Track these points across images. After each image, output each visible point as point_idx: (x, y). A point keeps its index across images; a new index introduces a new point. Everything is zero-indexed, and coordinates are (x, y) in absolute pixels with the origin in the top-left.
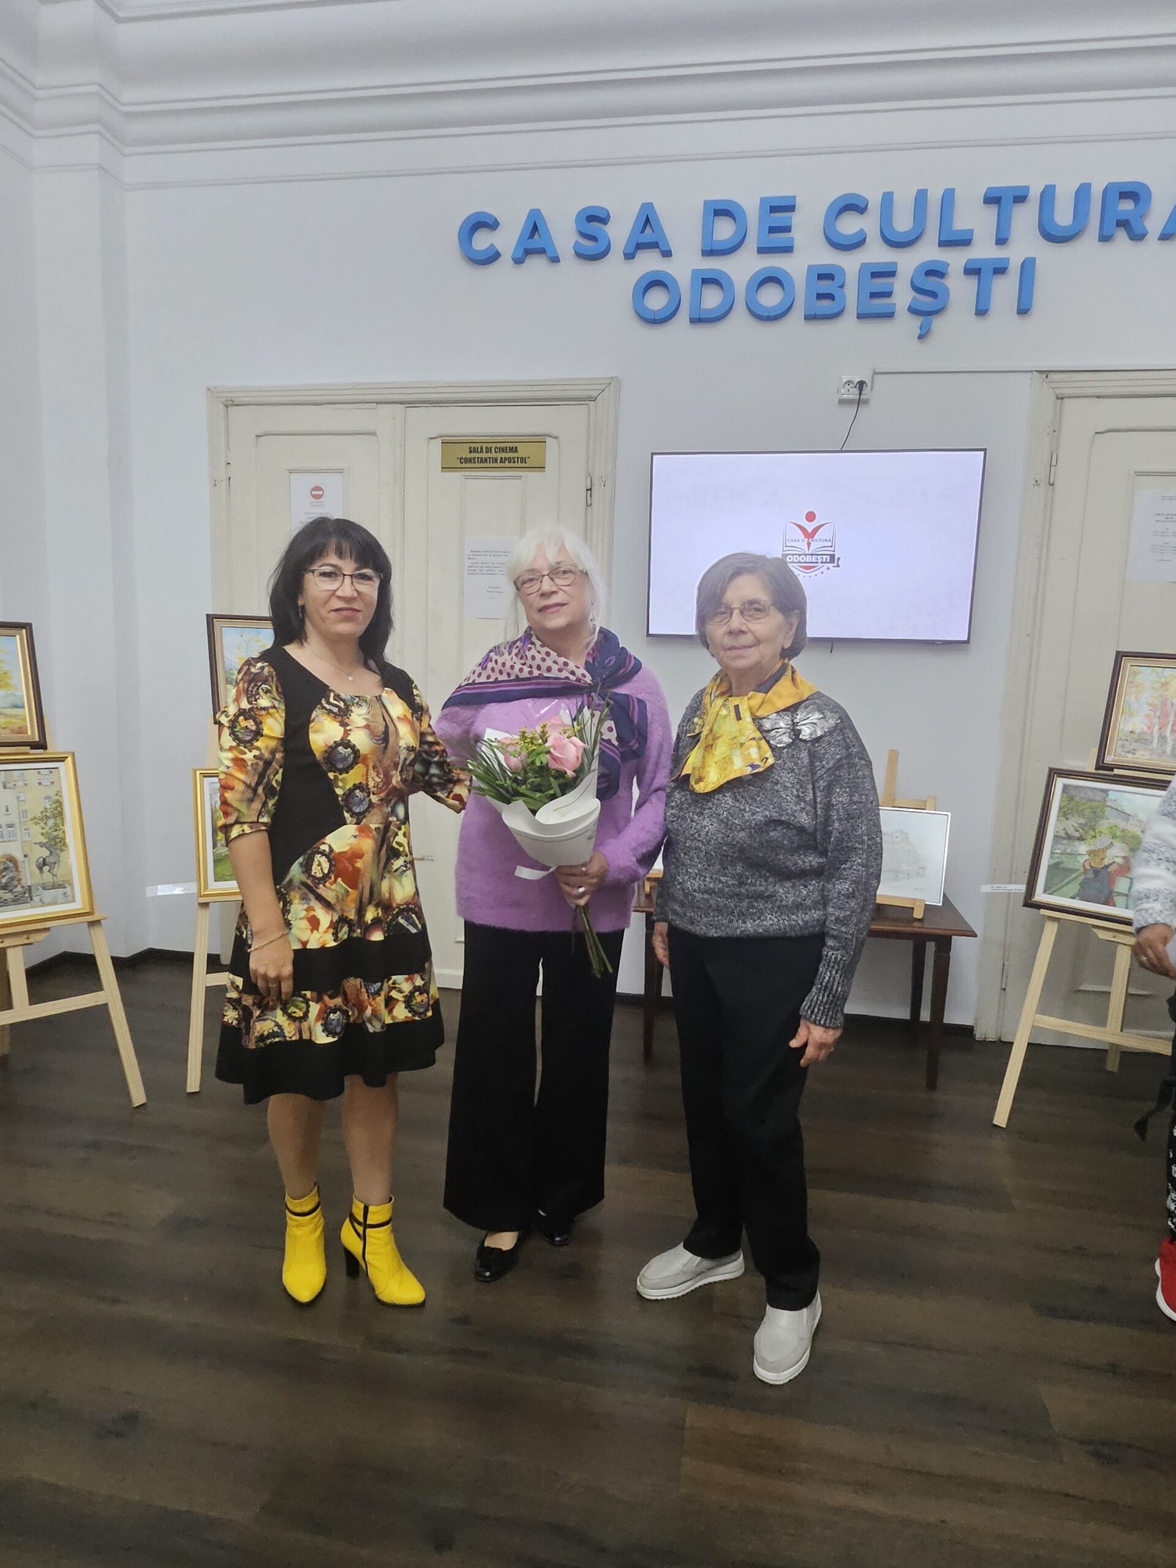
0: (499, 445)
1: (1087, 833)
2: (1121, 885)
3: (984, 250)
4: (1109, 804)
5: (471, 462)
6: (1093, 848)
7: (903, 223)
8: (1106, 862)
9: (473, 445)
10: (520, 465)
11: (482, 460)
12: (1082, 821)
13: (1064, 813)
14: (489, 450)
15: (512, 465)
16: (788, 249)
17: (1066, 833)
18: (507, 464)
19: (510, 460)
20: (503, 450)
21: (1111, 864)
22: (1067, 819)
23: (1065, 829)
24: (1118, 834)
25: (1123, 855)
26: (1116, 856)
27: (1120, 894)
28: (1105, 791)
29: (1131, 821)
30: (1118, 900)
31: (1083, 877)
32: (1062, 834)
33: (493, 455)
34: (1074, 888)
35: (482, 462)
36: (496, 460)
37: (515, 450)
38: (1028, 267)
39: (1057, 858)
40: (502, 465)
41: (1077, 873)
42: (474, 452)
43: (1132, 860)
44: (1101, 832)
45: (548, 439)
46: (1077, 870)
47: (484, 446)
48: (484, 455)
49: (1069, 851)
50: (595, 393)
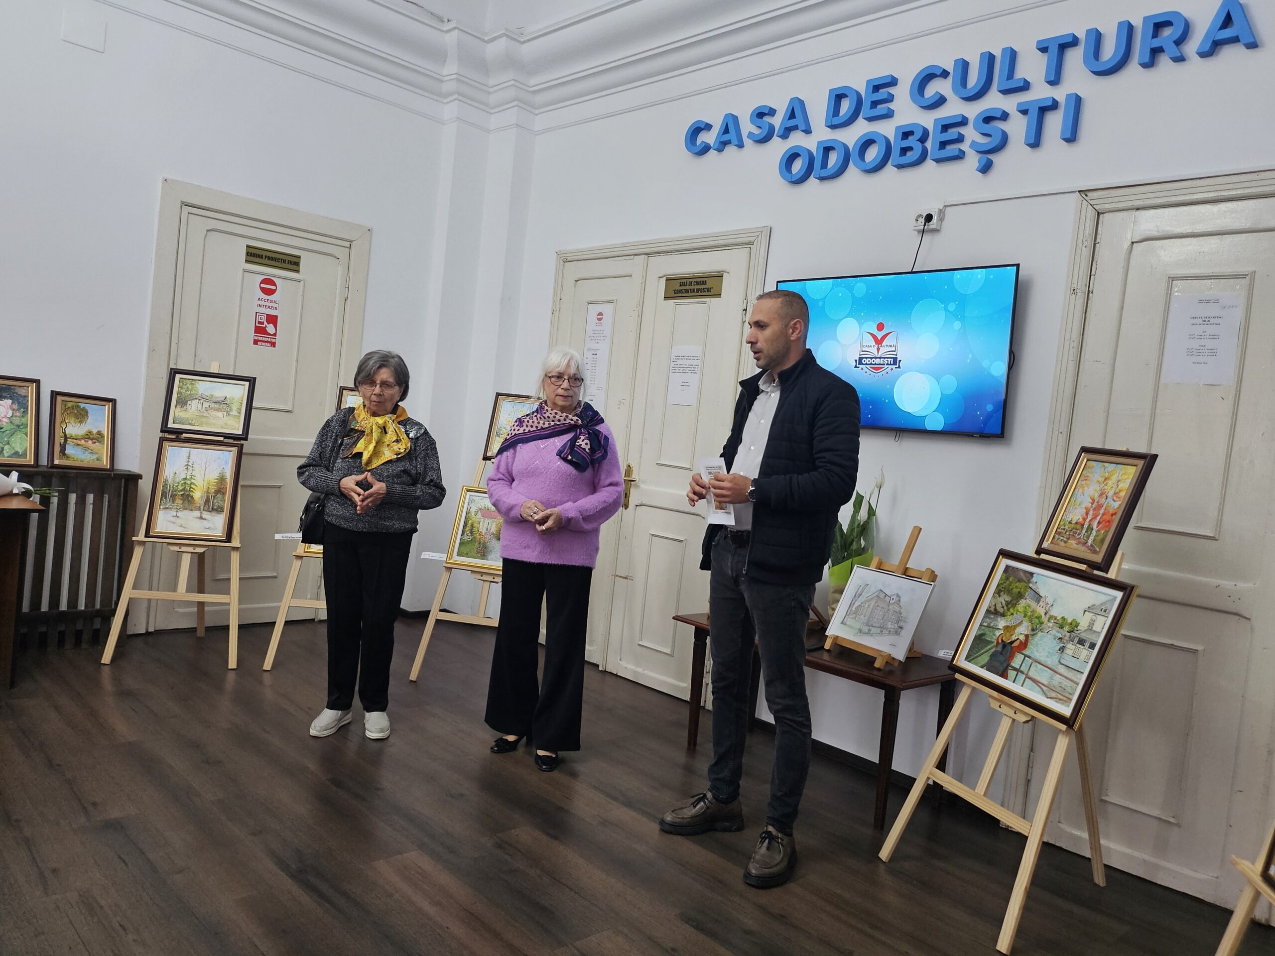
0: (696, 280)
1: (1008, 610)
2: (1017, 661)
3: (1041, 92)
4: (1031, 585)
5: (680, 292)
6: (1008, 625)
7: (976, 81)
8: (1014, 638)
9: (682, 281)
10: (707, 293)
11: (687, 291)
12: (1008, 599)
13: (998, 592)
14: (690, 284)
15: (702, 294)
16: (889, 115)
17: (995, 609)
18: (700, 293)
19: (702, 290)
20: (698, 283)
21: (1016, 640)
22: (999, 596)
23: (995, 605)
24: (1029, 614)
25: (1026, 633)
26: (1021, 634)
27: (1015, 669)
28: (1032, 574)
29: (1041, 603)
30: (1012, 674)
31: (993, 650)
32: (992, 609)
33: (692, 287)
34: (985, 658)
35: (686, 293)
36: (693, 291)
37: (704, 283)
39: (983, 630)
40: (697, 294)
41: (993, 645)
42: (683, 285)
43: (1030, 638)
44: (1018, 611)
45: (725, 274)
46: (992, 642)
47: (689, 280)
48: (688, 287)
49: (992, 625)
50: (752, 239)
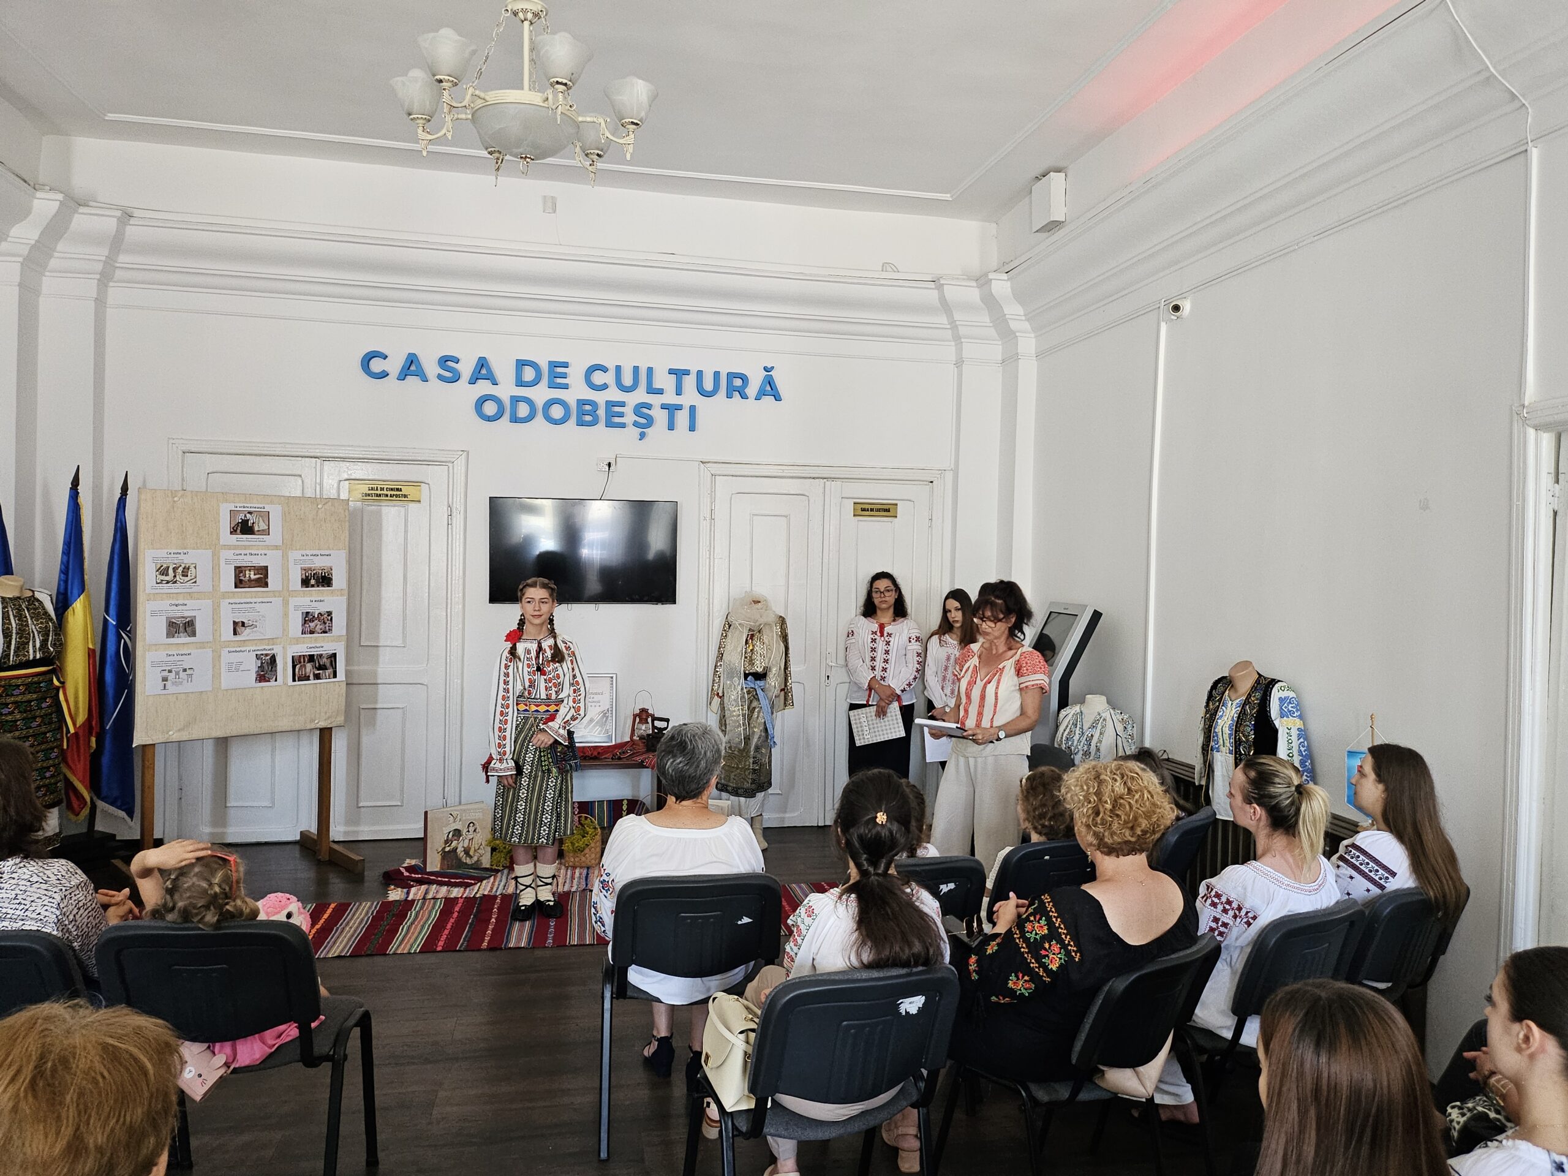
0: (389, 486)
5: (369, 496)
7: (628, 381)
9: (371, 486)
10: (403, 499)
11: (377, 495)
14: (382, 489)
15: (398, 499)
16: (566, 387)
18: (394, 498)
19: (397, 496)
20: (392, 489)
33: (385, 492)
36: (387, 496)
37: (401, 490)
38: (693, 409)
40: (391, 499)
42: (372, 490)
45: (422, 485)
47: (380, 487)
48: (379, 492)
50: (451, 459)
